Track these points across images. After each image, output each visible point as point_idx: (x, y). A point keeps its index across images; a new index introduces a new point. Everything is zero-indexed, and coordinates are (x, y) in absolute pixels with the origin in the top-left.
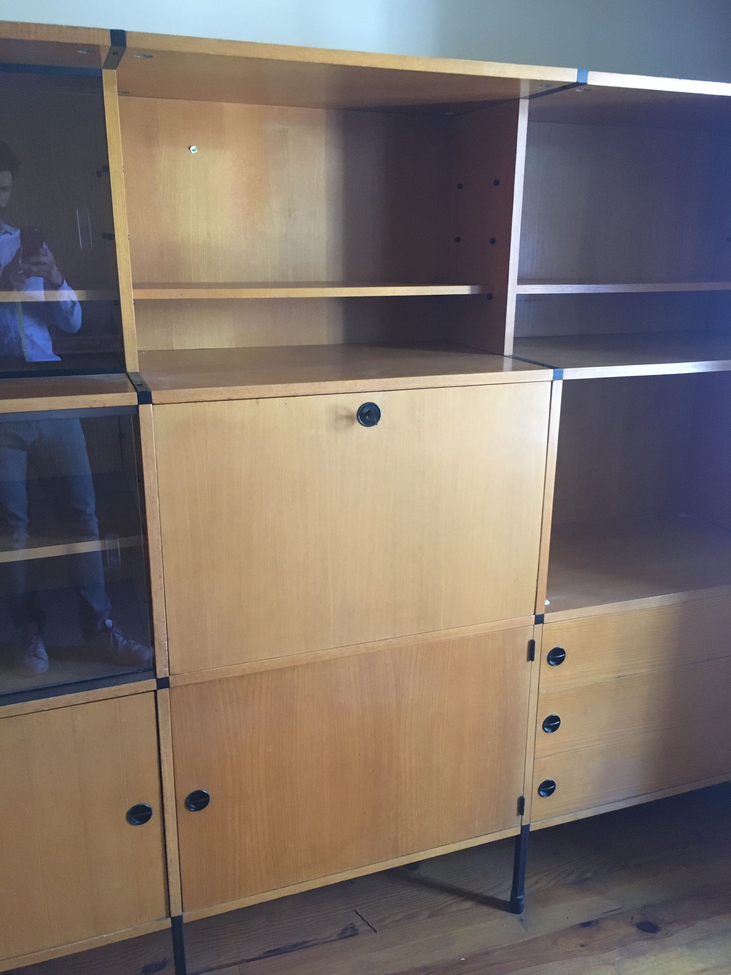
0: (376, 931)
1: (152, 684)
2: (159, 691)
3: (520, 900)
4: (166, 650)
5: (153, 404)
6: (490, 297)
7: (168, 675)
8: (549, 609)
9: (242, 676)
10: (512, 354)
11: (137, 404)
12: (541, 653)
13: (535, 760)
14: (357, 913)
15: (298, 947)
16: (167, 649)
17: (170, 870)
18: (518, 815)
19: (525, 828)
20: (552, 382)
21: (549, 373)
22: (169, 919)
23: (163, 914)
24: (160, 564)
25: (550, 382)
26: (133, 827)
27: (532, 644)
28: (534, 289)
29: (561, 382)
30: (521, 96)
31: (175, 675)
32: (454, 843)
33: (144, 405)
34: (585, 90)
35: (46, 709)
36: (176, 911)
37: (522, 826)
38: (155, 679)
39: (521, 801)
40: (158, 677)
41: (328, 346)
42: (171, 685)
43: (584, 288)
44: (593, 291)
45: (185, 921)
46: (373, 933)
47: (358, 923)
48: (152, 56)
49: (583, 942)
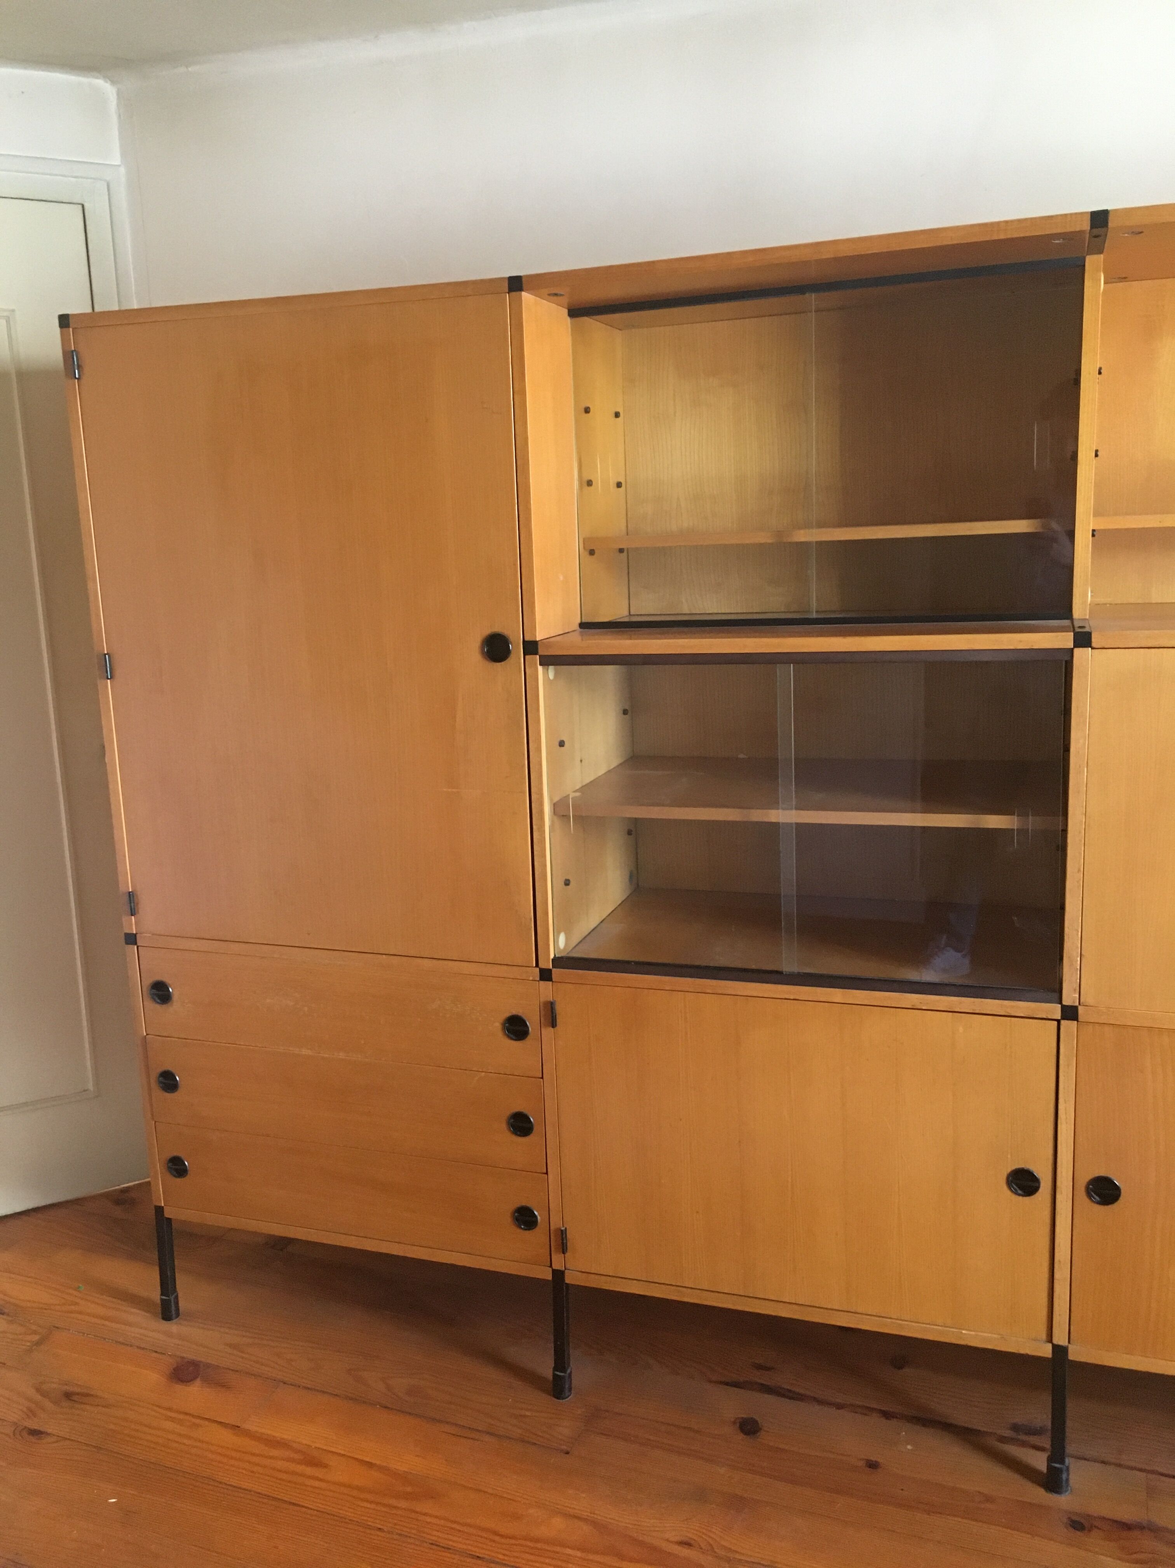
1: (1055, 1011)
2: (1062, 1022)
4: (1077, 969)
5: (1093, 648)
7: (1077, 1004)
11: (1072, 647)
16: (1079, 967)
17: (1057, 1275)
22: (1051, 1345)
23: (1044, 1336)
24: (1080, 853)
26: (1014, 1197)
31: (1087, 1006)
33: (1081, 649)
35: (924, 1008)
36: (1060, 1338)
38: (1060, 1005)
40: (1064, 1003)
42: (1081, 1018)
45: (1072, 1357)
48: (1142, 232)
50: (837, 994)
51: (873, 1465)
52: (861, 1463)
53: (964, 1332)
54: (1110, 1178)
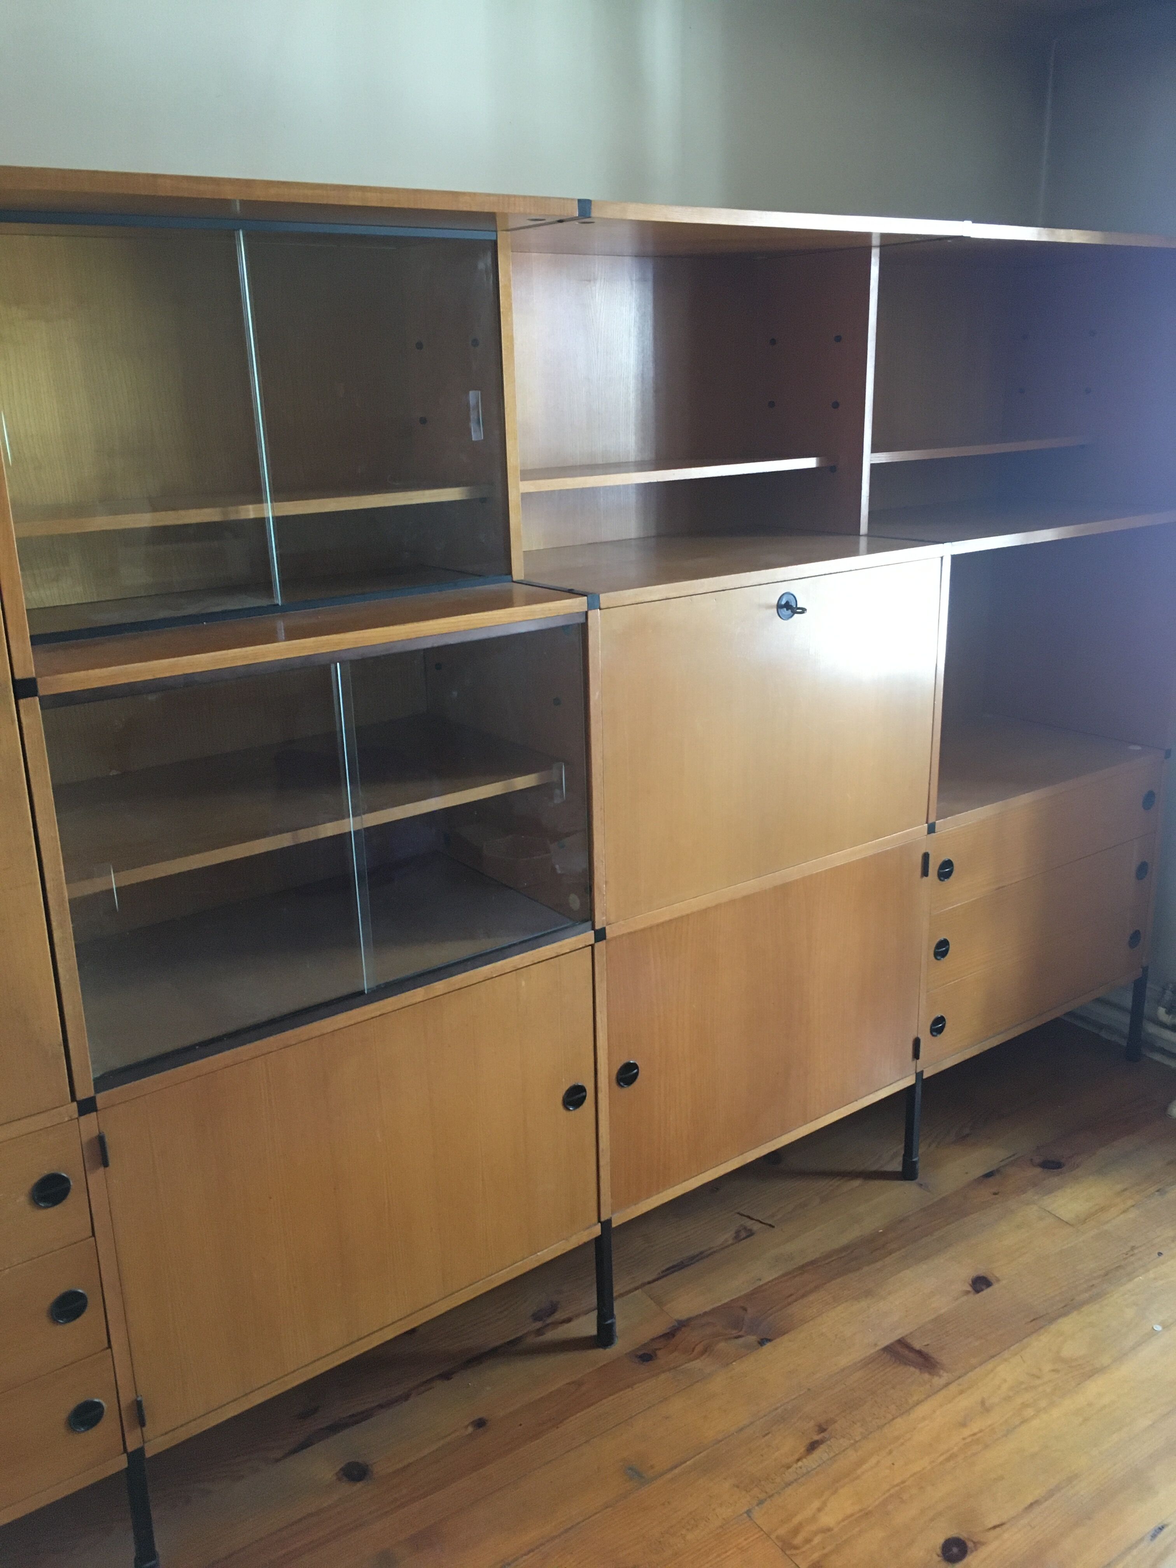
1: (589, 937)
2: (597, 945)
3: (915, 1163)
4: (604, 895)
5: (600, 609)
6: (833, 469)
7: (604, 925)
8: (936, 817)
9: (672, 920)
10: (867, 532)
11: (587, 610)
12: (933, 868)
13: (929, 993)
14: (743, 1215)
15: (697, 1258)
16: (604, 892)
17: (601, 1163)
18: (913, 1060)
19: (919, 1075)
20: (942, 558)
22: (600, 1224)
23: (594, 1219)
25: (939, 558)
26: (569, 1114)
27: (926, 857)
28: (886, 457)
29: (950, 557)
30: (873, 244)
31: (612, 924)
32: (858, 1100)
33: (593, 611)
35: (495, 977)
36: (605, 1217)
37: (917, 1074)
38: (593, 931)
39: (917, 1043)
40: (596, 928)
42: (609, 937)
45: (613, 1225)
46: (772, 1228)
47: (749, 1223)
49: (995, 1190)
50: (418, 994)
51: (480, 1424)
52: (470, 1429)
53: (536, 1254)
54: (631, 1062)
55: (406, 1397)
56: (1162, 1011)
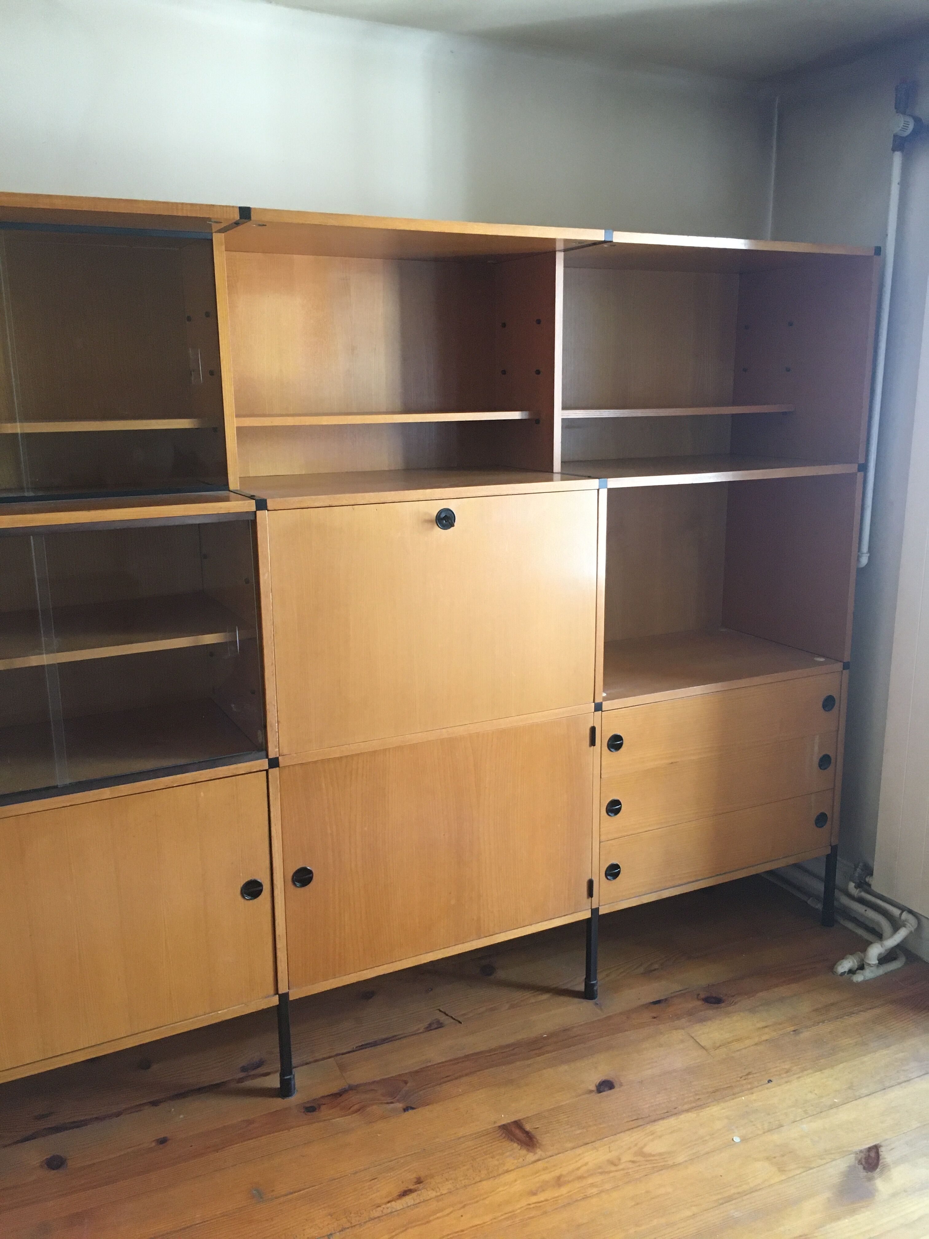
0: (460, 1023)
1: (264, 763)
2: (270, 771)
3: (594, 985)
4: (276, 732)
5: (268, 511)
6: (537, 421)
7: (277, 756)
8: (605, 699)
9: (341, 757)
10: (560, 471)
11: (255, 510)
12: (602, 739)
13: (601, 843)
14: (440, 1011)
15: (389, 1040)
16: (277, 730)
17: (278, 946)
18: (588, 898)
19: (595, 911)
20: (598, 490)
21: (594, 483)
22: (277, 996)
23: (272, 991)
25: (597, 490)
26: (246, 902)
27: (593, 730)
28: (576, 413)
29: (606, 490)
30: (557, 249)
31: (284, 756)
32: (531, 925)
33: (261, 511)
34: (611, 245)
35: (175, 785)
36: (283, 990)
37: (592, 910)
38: (267, 759)
39: (590, 883)
40: (270, 757)
41: (390, 471)
42: (281, 766)
43: (619, 413)
44: (627, 415)
45: (291, 998)
47: (443, 1018)
48: (266, 225)
49: (654, 1015)
50: (106, 792)
51: (163, 1141)
52: (154, 1144)
53: (219, 1012)
54: (308, 868)
55: (118, 1114)
56: (852, 885)
